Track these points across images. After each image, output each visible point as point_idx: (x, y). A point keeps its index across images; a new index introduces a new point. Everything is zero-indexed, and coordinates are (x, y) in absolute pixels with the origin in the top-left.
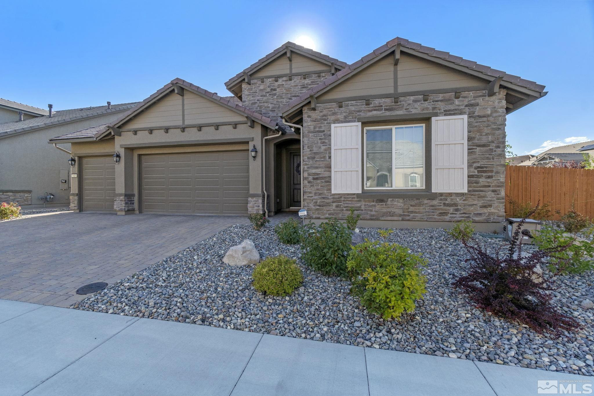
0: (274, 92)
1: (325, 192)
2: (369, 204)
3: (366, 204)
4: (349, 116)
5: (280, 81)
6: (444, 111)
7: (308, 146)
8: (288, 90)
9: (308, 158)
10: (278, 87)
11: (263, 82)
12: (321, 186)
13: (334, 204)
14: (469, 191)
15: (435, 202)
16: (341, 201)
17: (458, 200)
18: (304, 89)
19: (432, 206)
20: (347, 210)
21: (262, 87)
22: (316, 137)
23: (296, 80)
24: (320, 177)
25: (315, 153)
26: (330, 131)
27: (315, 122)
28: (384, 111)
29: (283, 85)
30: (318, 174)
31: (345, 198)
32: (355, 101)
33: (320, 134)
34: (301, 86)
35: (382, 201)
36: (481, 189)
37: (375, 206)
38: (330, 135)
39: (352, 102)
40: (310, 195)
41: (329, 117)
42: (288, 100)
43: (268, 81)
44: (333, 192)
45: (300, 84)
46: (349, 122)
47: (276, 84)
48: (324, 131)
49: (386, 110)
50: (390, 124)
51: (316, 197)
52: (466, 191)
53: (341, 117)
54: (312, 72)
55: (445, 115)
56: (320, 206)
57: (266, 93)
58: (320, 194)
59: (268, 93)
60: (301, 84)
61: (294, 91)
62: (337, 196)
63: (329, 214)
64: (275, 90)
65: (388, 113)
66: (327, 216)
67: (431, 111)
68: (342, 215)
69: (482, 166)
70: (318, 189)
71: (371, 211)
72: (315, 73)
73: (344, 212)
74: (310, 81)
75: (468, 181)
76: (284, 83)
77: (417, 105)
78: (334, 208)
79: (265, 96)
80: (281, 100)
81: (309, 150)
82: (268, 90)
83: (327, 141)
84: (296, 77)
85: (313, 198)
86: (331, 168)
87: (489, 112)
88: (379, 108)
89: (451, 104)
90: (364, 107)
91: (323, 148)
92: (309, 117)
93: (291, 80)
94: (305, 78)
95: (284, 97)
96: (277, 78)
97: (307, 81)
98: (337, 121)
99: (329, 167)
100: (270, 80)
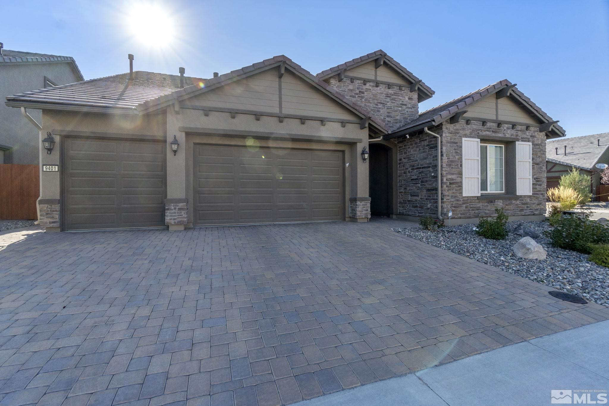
0: (363, 95)
1: (458, 195)
2: (484, 204)
3: (483, 204)
4: (472, 133)
5: (368, 86)
6: (521, 138)
7: (446, 155)
8: (375, 95)
9: (447, 165)
10: (366, 91)
11: (352, 82)
12: (456, 190)
13: (464, 205)
14: (533, 194)
15: (518, 202)
16: (468, 202)
17: (528, 200)
18: (388, 98)
19: (517, 205)
20: (472, 210)
21: (351, 87)
22: (452, 147)
23: (382, 89)
24: (455, 182)
25: (451, 161)
26: (462, 143)
27: (451, 134)
28: (492, 133)
29: (370, 89)
30: (453, 179)
31: (471, 200)
32: (476, 122)
33: (454, 144)
34: (386, 94)
35: (491, 202)
36: (537, 193)
37: (487, 206)
38: (461, 147)
39: (474, 122)
40: (448, 198)
41: (460, 131)
42: (375, 106)
43: (357, 82)
44: (464, 195)
45: (384, 93)
46: (473, 137)
47: (364, 87)
48: (457, 143)
49: (493, 131)
50: (487, 142)
51: (452, 200)
52: (531, 194)
53: (468, 132)
54: (395, 84)
55: (522, 141)
56: (455, 207)
57: (355, 94)
58: (455, 197)
59: (357, 94)
60: (386, 93)
61: (380, 98)
62: (466, 198)
63: (461, 214)
64: (363, 93)
65: (494, 135)
66: (460, 215)
67: (515, 137)
68: (469, 214)
69: (538, 177)
70: (453, 193)
71: (486, 210)
72: (397, 85)
73: (470, 211)
74: (393, 92)
75: (533, 187)
76: (371, 88)
77: (509, 131)
78: (464, 208)
79: (354, 97)
80: (369, 104)
81: (447, 158)
82: (357, 92)
83: (458, 151)
84: (381, 85)
85: (449, 200)
86: (462, 174)
87: (540, 142)
88: (488, 130)
89: (524, 134)
90: (481, 127)
91: (457, 157)
92: (447, 128)
93: (377, 86)
94: (389, 88)
95: (371, 102)
96: (365, 82)
97: (390, 91)
98: (466, 136)
99: (460, 174)
100: (359, 81)
